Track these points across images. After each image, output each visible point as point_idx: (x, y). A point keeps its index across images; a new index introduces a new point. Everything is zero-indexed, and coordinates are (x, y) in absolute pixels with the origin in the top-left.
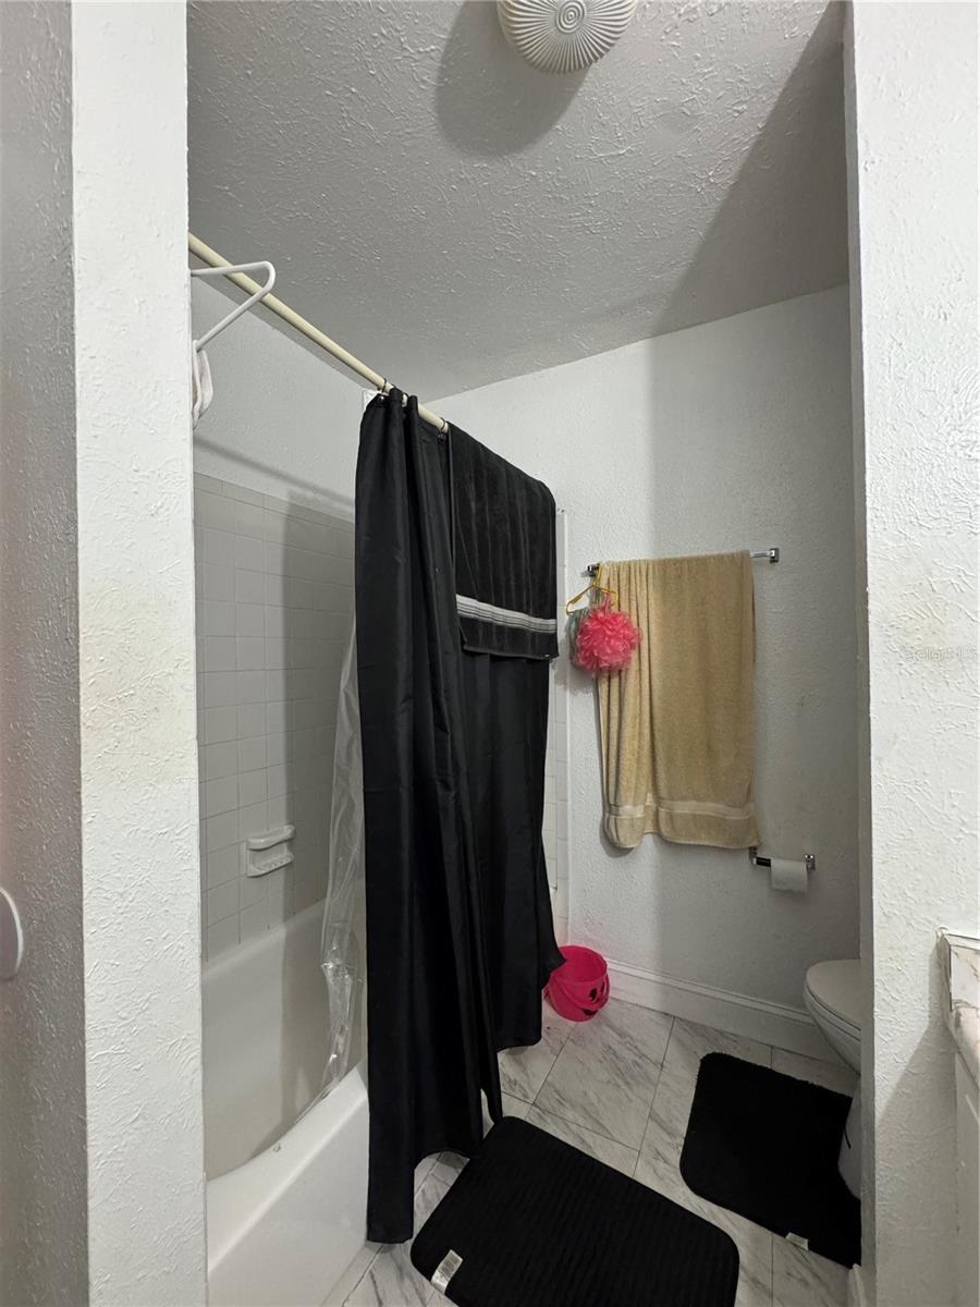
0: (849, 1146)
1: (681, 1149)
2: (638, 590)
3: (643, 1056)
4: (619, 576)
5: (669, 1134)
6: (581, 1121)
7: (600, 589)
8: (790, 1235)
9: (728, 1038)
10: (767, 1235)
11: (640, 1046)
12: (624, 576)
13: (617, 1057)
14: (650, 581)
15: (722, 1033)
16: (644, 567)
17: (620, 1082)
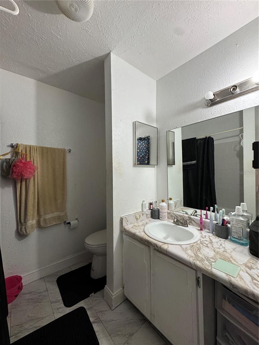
0: (94, 271)
1: (62, 302)
2: (34, 154)
3: (40, 293)
4: (26, 149)
5: (58, 302)
6: (32, 324)
7: (18, 152)
8: (90, 295)
9: (59, 272)
10: (86, 300)
11: (38, 291)
12: (28, 150)
13: (33, 299)
14: (38, 152)
15: (58, 272)
16: (35, 148)
17: (38, 304)
